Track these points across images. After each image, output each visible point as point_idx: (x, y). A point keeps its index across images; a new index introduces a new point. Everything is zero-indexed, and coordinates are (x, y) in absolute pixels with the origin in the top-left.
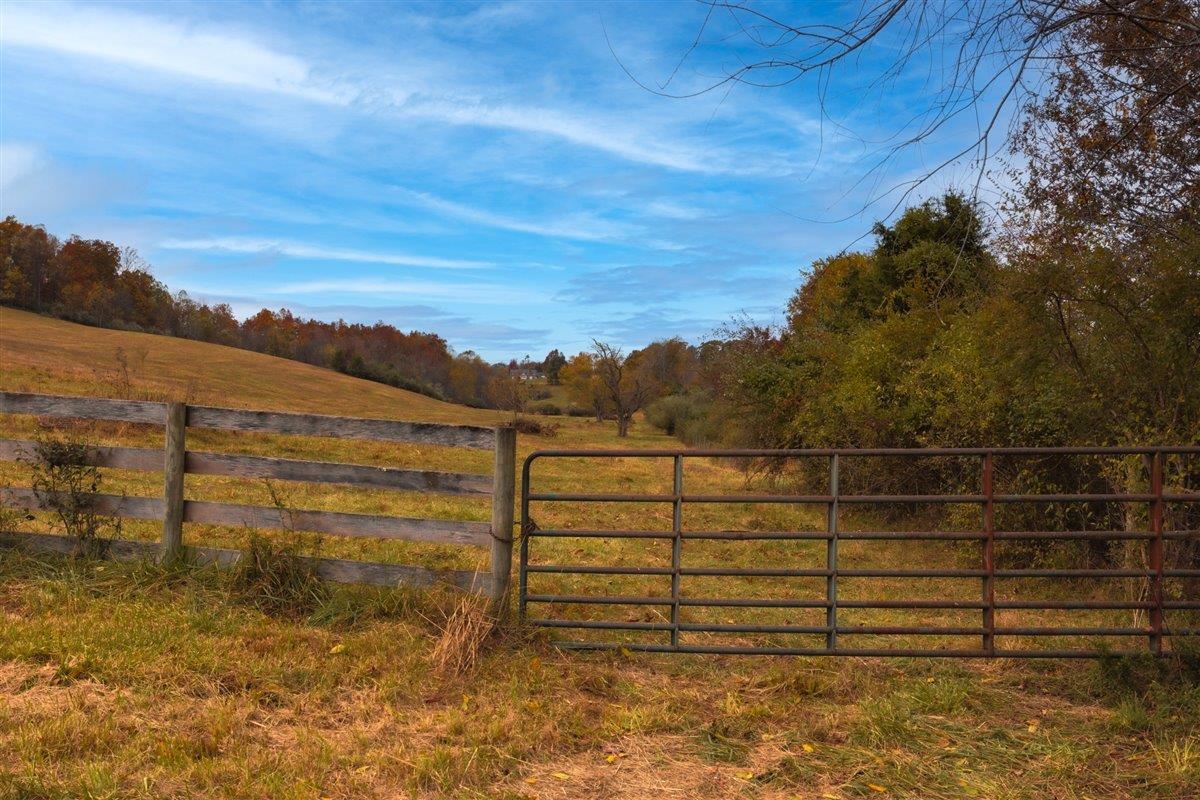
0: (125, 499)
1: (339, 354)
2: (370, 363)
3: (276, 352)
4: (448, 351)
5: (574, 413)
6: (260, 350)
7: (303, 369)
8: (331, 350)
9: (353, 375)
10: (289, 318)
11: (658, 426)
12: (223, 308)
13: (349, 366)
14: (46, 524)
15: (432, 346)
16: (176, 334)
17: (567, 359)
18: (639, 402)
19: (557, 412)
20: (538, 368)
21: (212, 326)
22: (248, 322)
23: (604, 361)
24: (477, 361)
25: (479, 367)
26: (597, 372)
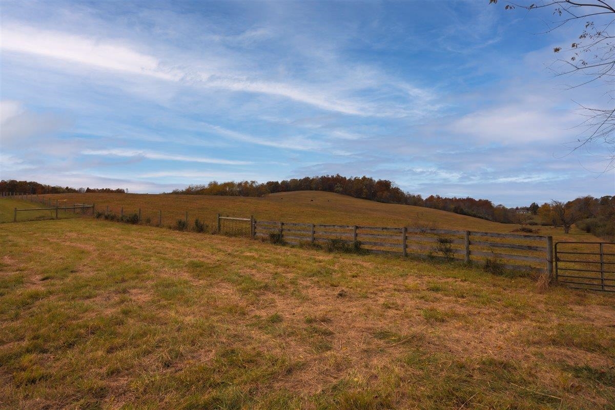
0: (456, 250)
1: (455, 207)
2: (466, 210)
3: (435, 208)
4: (492, 205)
5: (543, 225)
6: (431, 207)
7: (444, 212)
8: (452, 207)
9: (460, 214)
10: (439, 197)
11: (583, 229)
12: (419, 195)
13: (459, 211)
14: (441, 254)
15: (486, 204)
16: (406, 204)
17: (540, 206)
18: (573, 220)
19: (536, 224)
20: (527, 209)
21: (416, 201)
22: (426, 199)
23: (557, 206)
24: (504, 207)
25: (504, 209)
26: (553, 210)
